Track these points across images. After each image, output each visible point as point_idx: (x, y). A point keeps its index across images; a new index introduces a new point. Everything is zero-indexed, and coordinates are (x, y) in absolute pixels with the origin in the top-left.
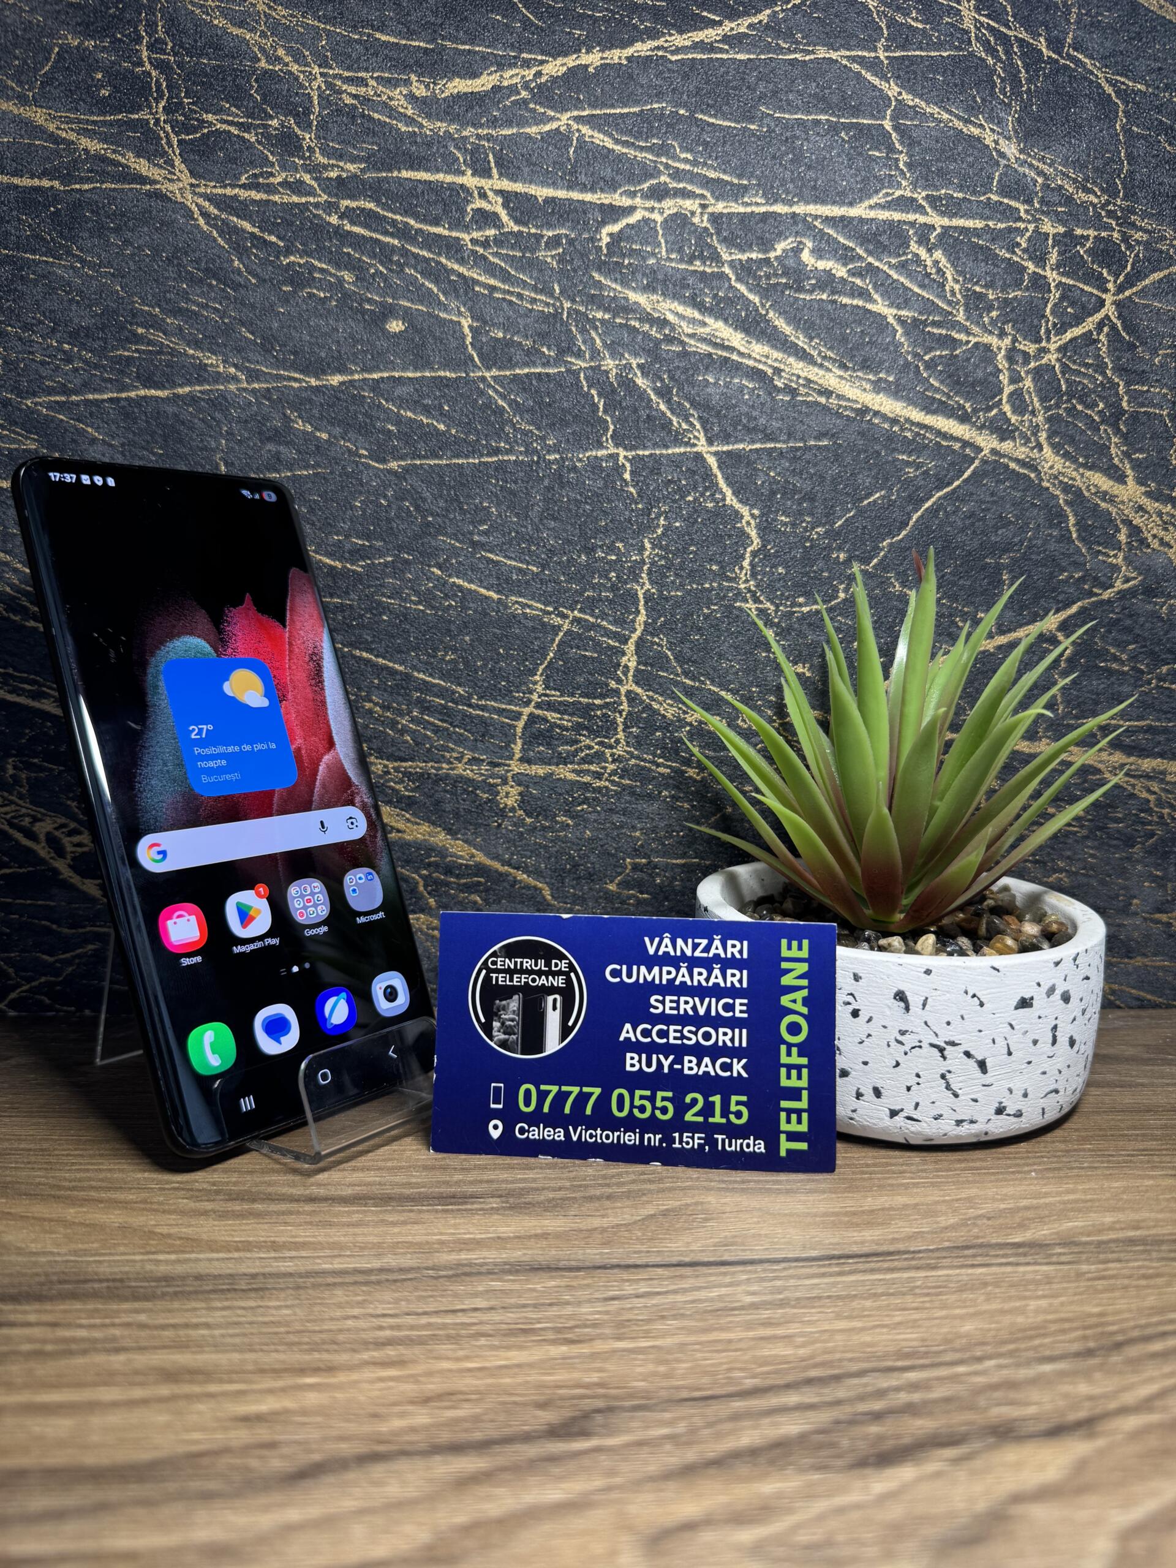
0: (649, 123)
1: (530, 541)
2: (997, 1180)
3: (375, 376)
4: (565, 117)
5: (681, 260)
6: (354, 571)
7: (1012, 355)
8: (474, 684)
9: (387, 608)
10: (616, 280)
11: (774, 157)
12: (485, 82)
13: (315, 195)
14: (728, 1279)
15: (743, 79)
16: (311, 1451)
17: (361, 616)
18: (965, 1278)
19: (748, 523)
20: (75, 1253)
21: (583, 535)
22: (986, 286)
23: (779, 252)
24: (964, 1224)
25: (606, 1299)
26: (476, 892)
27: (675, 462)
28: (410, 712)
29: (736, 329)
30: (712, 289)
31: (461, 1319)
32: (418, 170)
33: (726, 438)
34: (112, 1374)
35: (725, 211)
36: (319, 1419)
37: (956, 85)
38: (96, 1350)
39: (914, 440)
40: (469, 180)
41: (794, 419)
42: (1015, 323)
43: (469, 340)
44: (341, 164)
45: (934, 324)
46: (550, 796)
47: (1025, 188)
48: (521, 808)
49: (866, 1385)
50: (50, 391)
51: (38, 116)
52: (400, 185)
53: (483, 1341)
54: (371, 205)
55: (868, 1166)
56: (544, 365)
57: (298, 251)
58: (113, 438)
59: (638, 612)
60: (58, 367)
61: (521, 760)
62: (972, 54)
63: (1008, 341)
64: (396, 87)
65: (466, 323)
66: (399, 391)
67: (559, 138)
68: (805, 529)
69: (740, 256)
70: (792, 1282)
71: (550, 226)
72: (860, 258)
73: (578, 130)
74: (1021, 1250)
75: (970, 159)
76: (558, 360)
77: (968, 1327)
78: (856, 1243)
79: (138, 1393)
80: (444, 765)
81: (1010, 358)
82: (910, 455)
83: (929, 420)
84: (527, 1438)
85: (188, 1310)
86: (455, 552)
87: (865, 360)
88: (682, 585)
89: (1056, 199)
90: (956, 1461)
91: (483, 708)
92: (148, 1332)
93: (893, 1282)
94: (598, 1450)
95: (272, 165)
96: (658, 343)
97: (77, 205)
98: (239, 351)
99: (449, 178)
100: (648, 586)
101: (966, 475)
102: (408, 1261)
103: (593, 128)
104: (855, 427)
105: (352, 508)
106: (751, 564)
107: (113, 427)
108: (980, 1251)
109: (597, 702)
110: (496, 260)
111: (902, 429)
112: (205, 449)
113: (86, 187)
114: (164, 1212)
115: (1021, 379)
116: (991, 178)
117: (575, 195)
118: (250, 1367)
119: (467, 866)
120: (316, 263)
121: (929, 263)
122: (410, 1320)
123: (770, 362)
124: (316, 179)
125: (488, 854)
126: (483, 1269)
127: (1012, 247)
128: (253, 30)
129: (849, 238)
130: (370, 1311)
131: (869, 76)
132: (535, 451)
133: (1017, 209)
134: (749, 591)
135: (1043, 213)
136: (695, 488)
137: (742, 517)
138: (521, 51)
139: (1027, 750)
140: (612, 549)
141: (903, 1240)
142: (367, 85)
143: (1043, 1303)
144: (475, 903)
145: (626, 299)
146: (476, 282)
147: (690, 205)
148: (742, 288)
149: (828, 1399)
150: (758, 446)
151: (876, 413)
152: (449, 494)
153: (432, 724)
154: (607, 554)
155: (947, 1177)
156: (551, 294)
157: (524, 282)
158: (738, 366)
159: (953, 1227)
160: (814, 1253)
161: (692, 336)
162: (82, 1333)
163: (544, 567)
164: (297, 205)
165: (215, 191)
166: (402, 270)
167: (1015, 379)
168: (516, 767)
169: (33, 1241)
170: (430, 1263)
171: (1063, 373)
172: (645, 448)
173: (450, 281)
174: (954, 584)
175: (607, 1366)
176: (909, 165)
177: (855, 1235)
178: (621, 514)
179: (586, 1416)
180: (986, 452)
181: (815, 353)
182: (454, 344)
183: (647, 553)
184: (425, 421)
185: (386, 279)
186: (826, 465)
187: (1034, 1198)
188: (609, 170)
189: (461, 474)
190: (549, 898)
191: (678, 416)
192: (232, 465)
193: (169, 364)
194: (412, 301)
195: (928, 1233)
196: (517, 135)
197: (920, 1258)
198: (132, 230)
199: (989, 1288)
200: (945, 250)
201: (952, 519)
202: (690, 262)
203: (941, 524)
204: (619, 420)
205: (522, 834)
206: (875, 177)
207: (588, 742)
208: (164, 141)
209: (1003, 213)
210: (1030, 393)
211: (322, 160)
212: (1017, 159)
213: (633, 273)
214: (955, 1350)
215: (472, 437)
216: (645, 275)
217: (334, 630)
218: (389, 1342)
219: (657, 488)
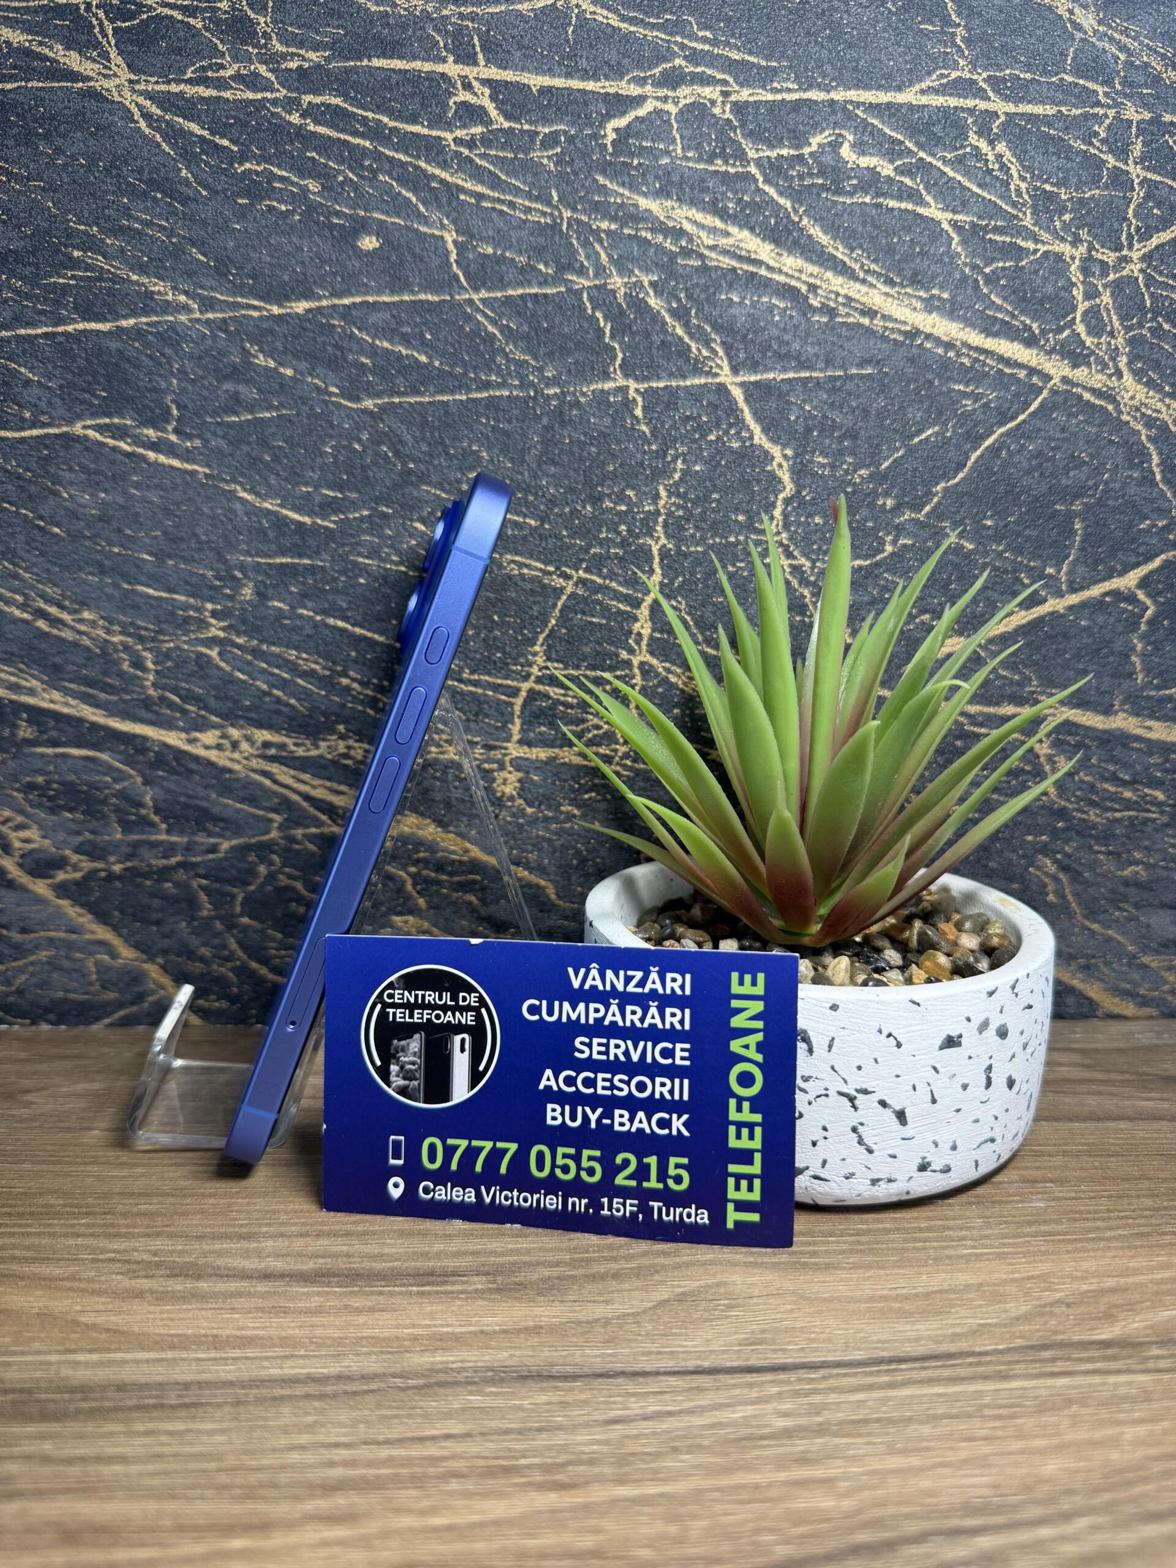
1: (527, 490)
2: (1075, 1251)
3: (346, 301)
5: (700, 160)
6: (326, 528)
7: (1087, 265)
8: (464, 655)
9: (363, 570)
10: (623, 184)
11: (808, 34)
13: (272, 90)
14: (754, 1394)
17: (335, 580)
18: (1043, 1392)
19: (780, 466)
21: (588, 481)
22: (1056, 185)
23: (814, 148)
24: (1041, 1312)
25: (607, 1422)
26: (471, 891)
27: (695, 395)
29: (764, 239)
30: (736, 192)
31: (431, 1450)
32: (391, 57)
33: (754, 367)
35: (751, 99)
39: (972, 367)
40: (451, 68)
41: (833, 343)
42: (1091, 227)
43: (453, 257)
44: (302, 52)
45: (996, 230)
46: (553, 783)
47: (1106, 64)
48: (520, 796)
49: (927, 1556)
52: (371, 75)
53: (454, 1485)
54: (337, 101)
55: (921, 1230)
56: (540, 285)
58: (50, 379)
59: (652, 571)
61: (520, 742)
63: (1083, 249)
65: (450, 237)
66: (374, 318)
67: (555, 15)
68: (847, 472)
69: (768, 153)
70: (833, 1398)
71: (546, 121)
72: (910, 152)
73: (578, 6)
74: (1110, 1352)
75: (1038, 32)
76: (557, 280)
77: (1052, 1467)
78: (909, 1340)
80: (433, 748)
81: (1085, 270)
82: (967, 384)
83: (990, 344)
87: (915, 274)
89: (1141, 79)
91: (476, 683)
92: (51, 1468)
93: (956, 1398)
95: (223, 55)
96: (673, 256)
98: (189, 276)
99: (427, 67)
100: (663, 541)
101: (1032, 408)
102: (372, 1365)
103: (595, 2)
104: (903, 352)
105: (323, 454)
106: (783, 514)
107: (49, 367)
108: (1060, 1353)
109: (607, 675)
110: (484, 163)
111: (958, 355)
112: (154, 390)
113: (9, 86)
114: (93, 1292)
115: (1098, 294)
116: (1063, 55)
117: (576, 84)
118: (167, 1523)
119: (461, 862)
120: (275, 170)
121: (991, 157)
122: (366, 1452)
123: (804, 277)
124: (272, 70)
125: (483, 848)
126: (460, 1377)
127: (1089, 137)
129: (896, 129)
130: (320, 1438)
132: (532, 384)
133: (1095, 92)
134: (781, 544)
135: (1126, 96)
136: (718, 425)
137: (773, 458)
139: (1100, 726)
140: (621, 498)
141: (965, 1335)
143: (1142, 1430)
144: (470, 903)
145: (636, 206)
146: (461, 189)
147: (709, 92)
148: (771, 191)
150: (791, 375)
151: (928, 336)
152: (432, 436)
154: (616, 504)
155: (1015, 1245)
156: (548, 202)
157: (517, 191)
158: (766, 285)
159: (1025, 1318)
160: (859, 1356)
161: (713, 248)
163: (543, 520)
164: (251, 102)
165: (157, 88)
166: (375, 177)
167: (1091, 294)
168: (515, 750)
170: (397, 1368)
171: (1147, 286)
172: (659, 379)
173: (432, 189)
174: (1019, 534)
175: (603, 1523)
176: (967, 41)
177: (908, 1329)
178: (632, 456)
180: (1056, 380)
181: (857, 267)
182: (436, 262)
183: (662, 503)
184: (404, 352)
185: (355, 187)
186: (870, 397)
187: (1121, 1276)
188: (614, 52)
189: (446, 413)
190: (553, 897)
191: (697, 341)
192: (185, 407)
193: (111, 293)
194: (387, 213)
195: (995, 1325)
196: (508, 12)
197: (988, 1363)
198: (64, 136)
199: (1075, 1408)
200: (1009, 142)
201: (1016, 459)
202: (710, 161)
203: (1003, 467)
204: (629, 347)
205: (522, 825)
206: (928, 55)
207: (596, 721)
208: (97, 30)
209: (1076, 97)
210: (1108, 310)
211: (280, 48)
212: (1095, 31)
213: (643, 175)
214: (1037, 1502)
215: (459, 370)
216: (657, 177)
217: (304, 595)
218: (341, 1486)
219: (674, 426)
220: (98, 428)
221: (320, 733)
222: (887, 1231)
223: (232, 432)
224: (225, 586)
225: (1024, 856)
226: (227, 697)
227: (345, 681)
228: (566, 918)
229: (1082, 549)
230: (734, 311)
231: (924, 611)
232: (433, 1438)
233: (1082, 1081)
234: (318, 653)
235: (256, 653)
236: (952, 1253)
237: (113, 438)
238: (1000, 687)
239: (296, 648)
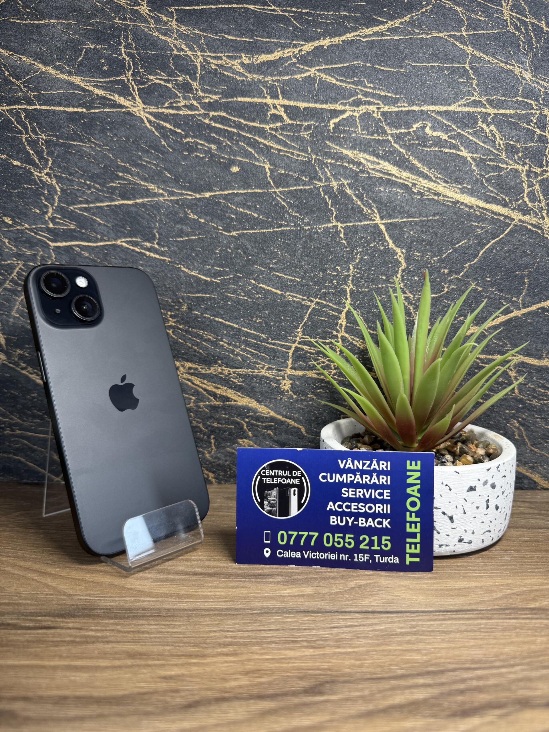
0: (353, 71)
1: (296, 267)
2: (522, 576)
3: (226, 192)
4: (313, 70)
5: (368, 134)
6: (216, 282)
7: (529, 174)
8: (269, 333)
9: (230, 299)
10: (337, 144)
11: (412, 84)
12: (276, 55)
13: (198, 110)
14: (389, 620)
15: (397, 48)
16: (195, 695)
17: (219, 303)
18: (505, 624)
19: (400, 256)
20: (89, 595)
21: (321, 263)
22: (515, 142)
23: (415, 129)
24: (506, 597)
25: (331, 628)
26: (271, 429)
27: (365, 228)
28: (240, 346)
29: (394, 166)
30: (383, 147)
31: (263, 634)
32: (245, 97)
33: (390, 217)
34: (105, 653)
35: (389, 110)
36: (198, 680)
37: (500, 46)
38: (98, 642)
39: (481, 216)
40: (269, 101)
41: (422, 207)
42: (530, 158)
43: (268, 175)
44: (210, 96)
45: (490, 160)
46: (305, 385)
47: (535, 94)
48: (291, 391)
49: (456, 676)
50: (81, 202)
51: (76, 80)
52: (237, 104)
53: (273, 646)
54: (224, 114)
55: (458, 566)
56: (303, 185)
57: (191, 136)
58: (108, 223)
59: (346, 299)
60: (84, 192)
61: (291, 368)
62: (508, 31)
63: (527, 167)
64: (235, 60)
65: (267, 167)
66: (237, 199)
67: (310, 80)
68: (428, 259)
69: (396, 131)
70: (420, 623)
71: (306, 120)
72: (454, 130)
73: (319, 76)
74: (534, 612)
75: (507, 81)
76: (310, 183)
77: (507, 649)
78: (451, 604)
79: (117, 663)
80: (256, 371)
81: (528, 176)
82: (479, 223)
83: (488, 206)
84: (294, 694)
85: (139, 625)
86: (262, 272)
87: (456, 179)
88: (368, 286)
90: (501, 716)
91: (274, 344)
92: (121, 634)
93: (470, 625)
94: (327, 701)
95: (179, 98)
96: (357, 173)
97: (93, 118)
98: (164, 183)
99: (259, 100)
100: (351, 287)
101: (506, 232)
102: (239, 605)
103: (326, 74)
104: (451, 210)
105: (216, 253)
106: (402, 276)
107: (109, 218)
108: (513, 611)
109: (327, 341)
110: (281, 137)
111: (475, 211)
112: (150, 227)
113: (97, 111)
115: (533, 185)
116: (518, 90)
117: (318, 106)
118: (167, 653)
119: (266, 417)
120: (199, 141)
121: (488, 131)
122: (240, 634)
123: (410, 180)
124: (199, 103)
125: (276, 412)
126: (274, 611)
127: (529, 122)
128: (171, 37)
129: (448, 121)
130: (222, 629)
131: (458, 44)
132: (299, 225)
133: (531, 104)
134: (401, 288)
135: (544, 105)
136: (374, 241)
137: (397, 253)
138: (293, 40)
139: (537, 364)
140: (334, 269)
141: (475, 604)
142: (222, 59)
143: (545, 639)
144: (270, 434)
145: (342, 153)
146: (272, 148)
147: (372, 108)
148: (397, 146)
149: (438, 682)
150: (405, 220)
151: (462, 203)
152: (259, 246)
153: (251, 352)
154: (332, 272)
155: (497, 573)
156: (307, 152)
157: (294, 147)
158: (395, 183)
159: (500, 599)
160: (431, 609)
161: (373, 169)
162: (92, 633)
163: (302, 278)
164: (190, 115)
165: (154, 110)
166: (238, 143)
167: (531, 185)
168: (289, 372)
169: (71, 589)
170: (249, 607)
172: (350, 222)
173: (260, 148)
174: (501, 284)
175: (331, 660)
176: (478, 85)
177: (450, 600)
178: (339, 253)
179: (322, 684)
180: (516, 221)
181: (432, 176)
182: (262, 177)
183: (351, 271)
184: (248, 213)
185: (230, 147)
186: (438, 228)
187: (541, 585)
188: (334, 93)
189: (265, 236)
190: (304, 433)
191: (366, 207)
192: (162, 234)
193: (133, 189)
194: (242, 157)
195: (487, 601)
196: (291, 79)
197: (483, 614)
198: (117, 129)
199: (518, 630)
200: (495, 125)
201: (500, 253)
202: (372, 135)
203: (494, 256)
204: (338, 209)
205: (292, 403)
206: (461, 91)
207: (323, 360)
208: (131, 89)
209: (524, 106)
210: (538, 192)
211: (202, 94)
212: (531, 80)
213: (345, 141)
214: (500, 661)
215: (270, 220)
216: (350, 142)
217: (206, 309)
218: (230, 644)
219: (356, 241)
220: (127, 242)
221: (211, 364)
222: (444, 566)
223: (180, 244)
224: (175, 305)
225: (505, 419)
226: (175, 349)
227: (221, 343)
228: (310, 442)
229: (528, 290)
230: (381, 194)
231: (461, 316)
232: (264, 630)
233: (529, 514)
234: (211, 332)
235: (187, 331)
236: (471, 575)
237: (133, 246)
238: (494, 347)
239: (203, 330)
